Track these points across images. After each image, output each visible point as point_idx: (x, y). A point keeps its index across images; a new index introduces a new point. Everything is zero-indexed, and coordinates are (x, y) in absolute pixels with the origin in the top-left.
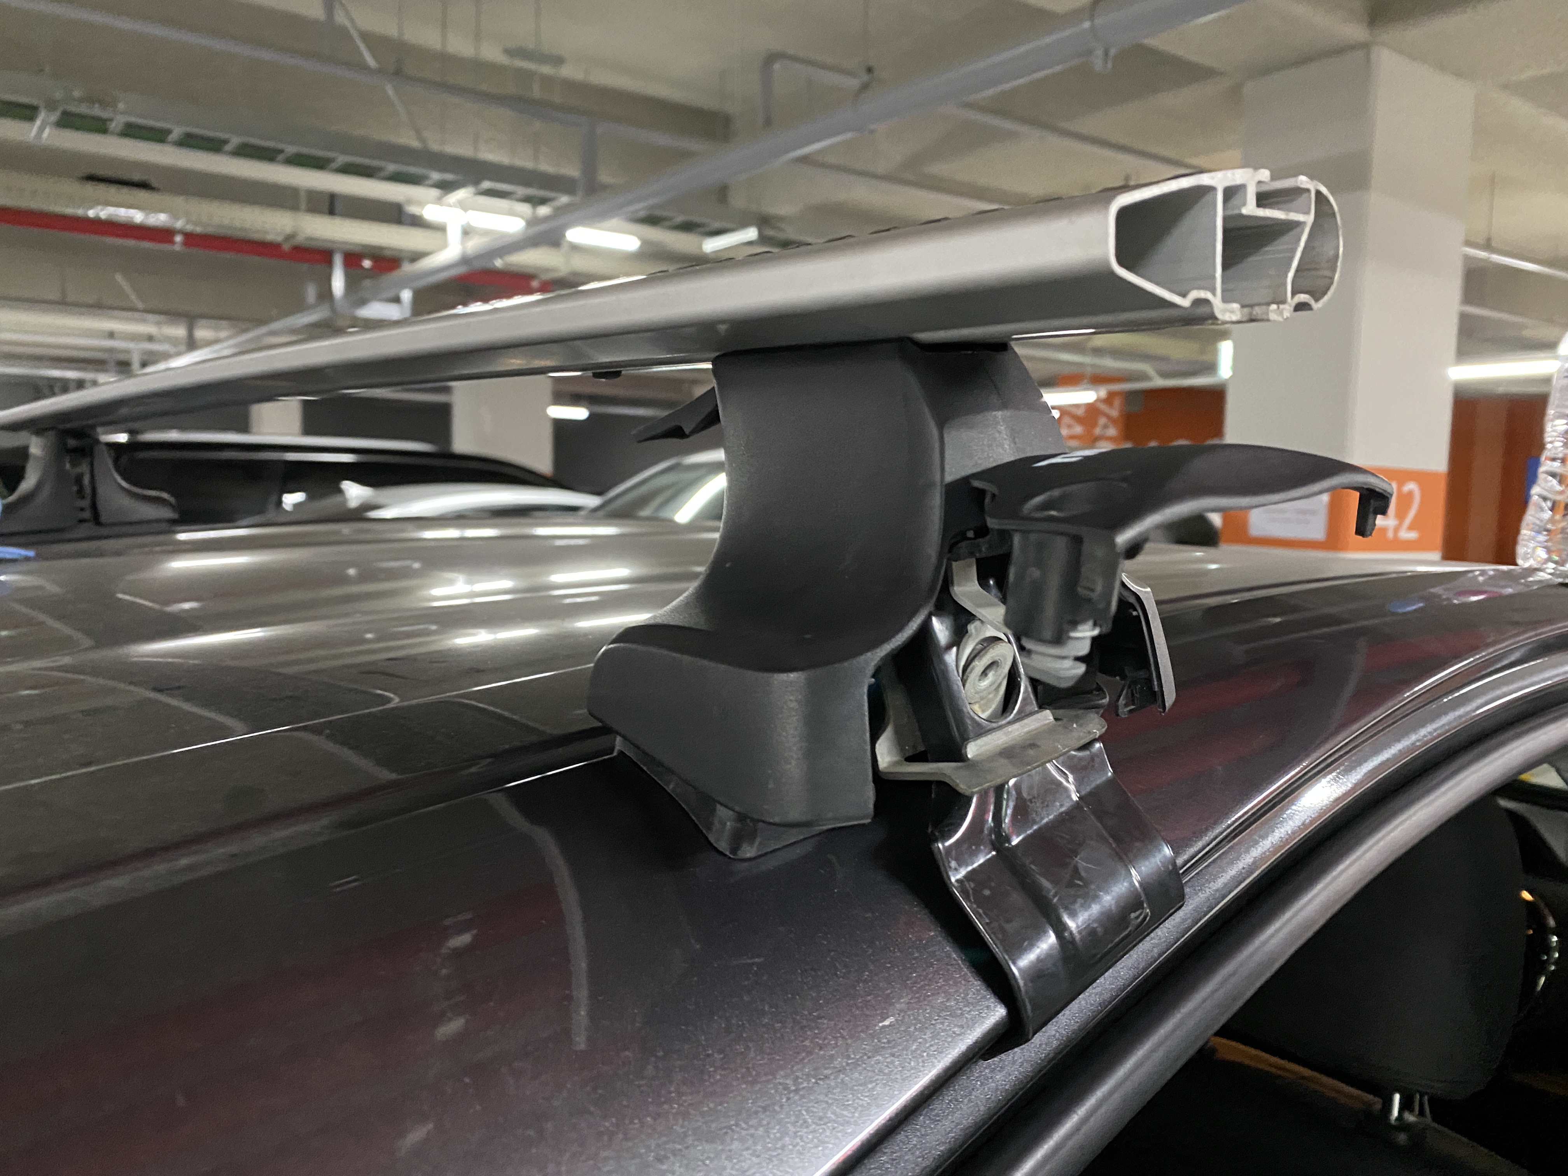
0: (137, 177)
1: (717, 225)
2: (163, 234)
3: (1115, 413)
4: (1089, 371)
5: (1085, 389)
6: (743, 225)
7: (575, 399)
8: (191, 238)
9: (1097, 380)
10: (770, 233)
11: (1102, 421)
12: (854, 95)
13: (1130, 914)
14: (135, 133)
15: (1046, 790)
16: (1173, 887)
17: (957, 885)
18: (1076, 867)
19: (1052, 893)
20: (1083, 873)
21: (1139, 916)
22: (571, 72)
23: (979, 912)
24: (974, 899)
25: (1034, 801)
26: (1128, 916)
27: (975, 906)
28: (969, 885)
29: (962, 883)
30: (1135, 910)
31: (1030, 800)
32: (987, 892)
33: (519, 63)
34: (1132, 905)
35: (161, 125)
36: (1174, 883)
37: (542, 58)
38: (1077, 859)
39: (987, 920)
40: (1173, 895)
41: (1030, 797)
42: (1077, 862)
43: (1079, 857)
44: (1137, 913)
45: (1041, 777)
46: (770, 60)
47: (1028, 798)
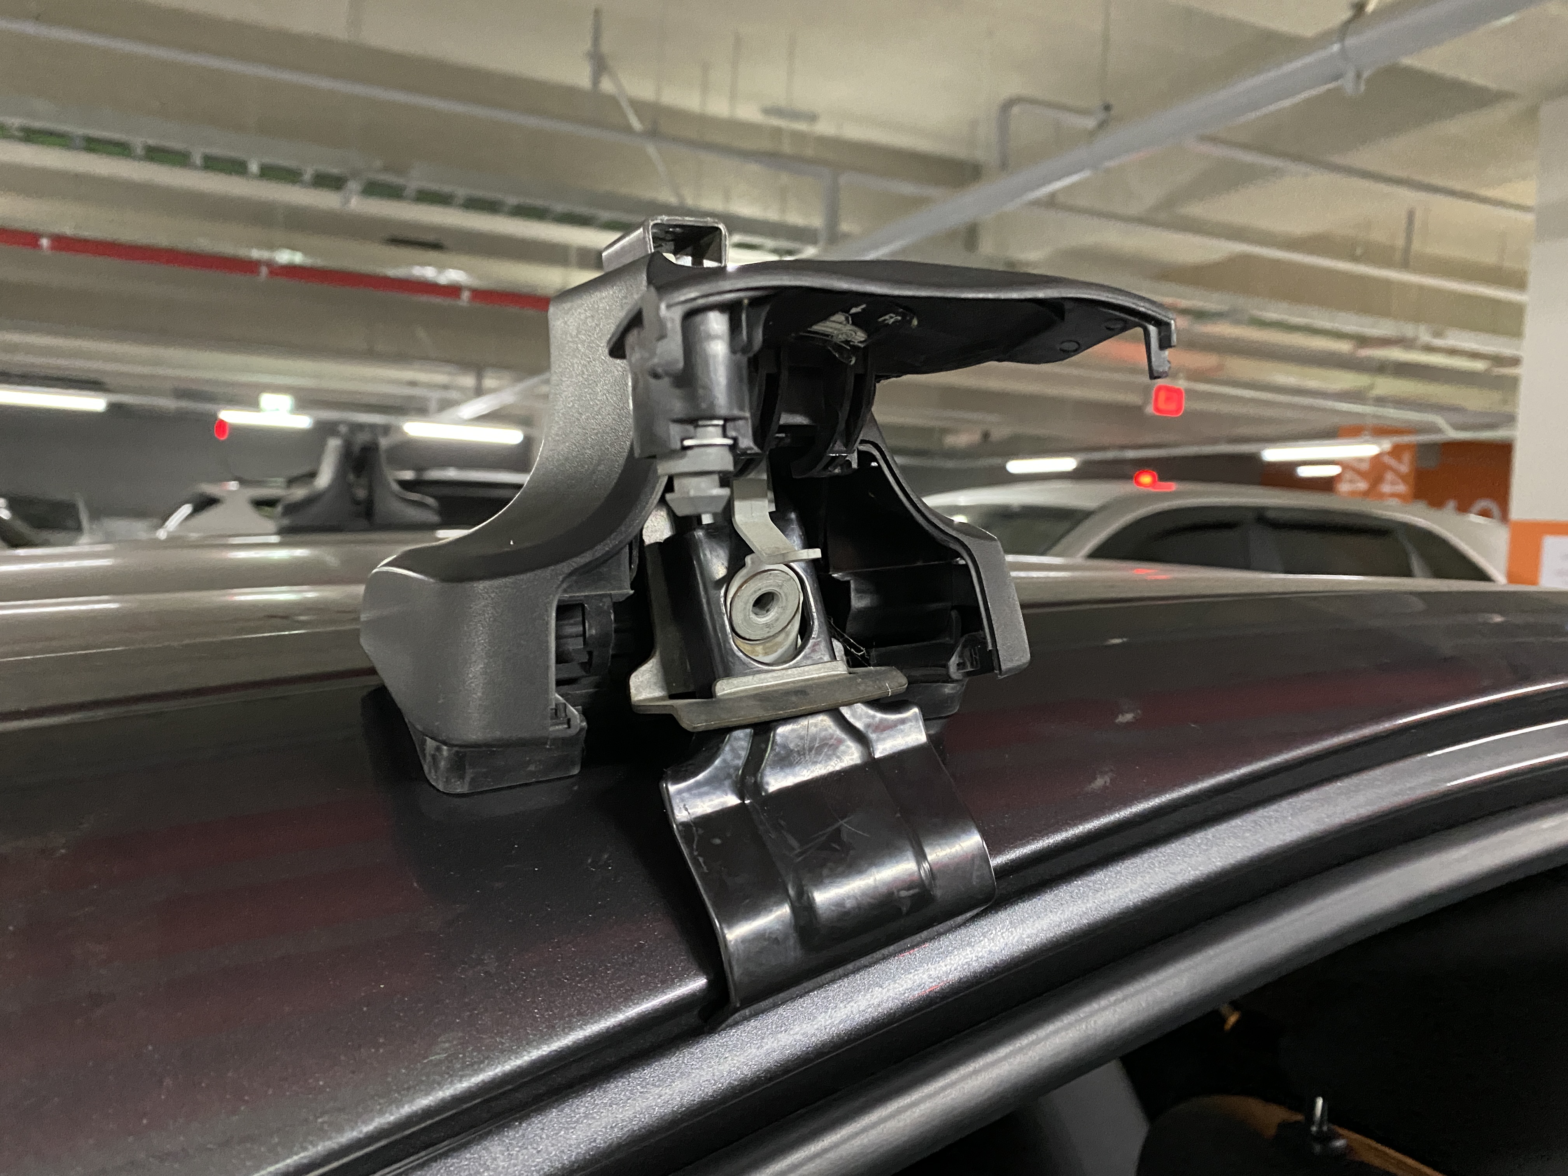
0: (431, 238)
2: (453, 290)
3: (1404, 468)
4: (1370, 422)
5: (1366, 442)
8: (479, 294)
9: (1380, 431)
11: (1389, 476)
12: (1092, 134)
13: (899, 891)
14: (426, 197)
15: (824, 744)
16: (975, 874)
17: (680, 828)
18: (838, 830)
19: (796, 852)
20: (845, 837)
21: (913, 895)
22: (824, 128)
23: (698, 860)
24: (697, 846)
25: (804, 754)
26: (896, 893)
27: (696, 853)
28: (697, 831)
29: (686, 825)
30: (909, 888)
31: (798, 752)
32: (718, 841)
33: (775, 122)
34: (904, 881)
35: (446, 189)
36: (978, 870)
37: (795, 115)
38: (841, 822)
39: (705, 870)
40: (974, 883)
41: (799, 748)
42: (842, 825)
43: (845, 820)
44: (912, 892)
45: (818, 729)
46: (1007, 105)
47: (796, 750)
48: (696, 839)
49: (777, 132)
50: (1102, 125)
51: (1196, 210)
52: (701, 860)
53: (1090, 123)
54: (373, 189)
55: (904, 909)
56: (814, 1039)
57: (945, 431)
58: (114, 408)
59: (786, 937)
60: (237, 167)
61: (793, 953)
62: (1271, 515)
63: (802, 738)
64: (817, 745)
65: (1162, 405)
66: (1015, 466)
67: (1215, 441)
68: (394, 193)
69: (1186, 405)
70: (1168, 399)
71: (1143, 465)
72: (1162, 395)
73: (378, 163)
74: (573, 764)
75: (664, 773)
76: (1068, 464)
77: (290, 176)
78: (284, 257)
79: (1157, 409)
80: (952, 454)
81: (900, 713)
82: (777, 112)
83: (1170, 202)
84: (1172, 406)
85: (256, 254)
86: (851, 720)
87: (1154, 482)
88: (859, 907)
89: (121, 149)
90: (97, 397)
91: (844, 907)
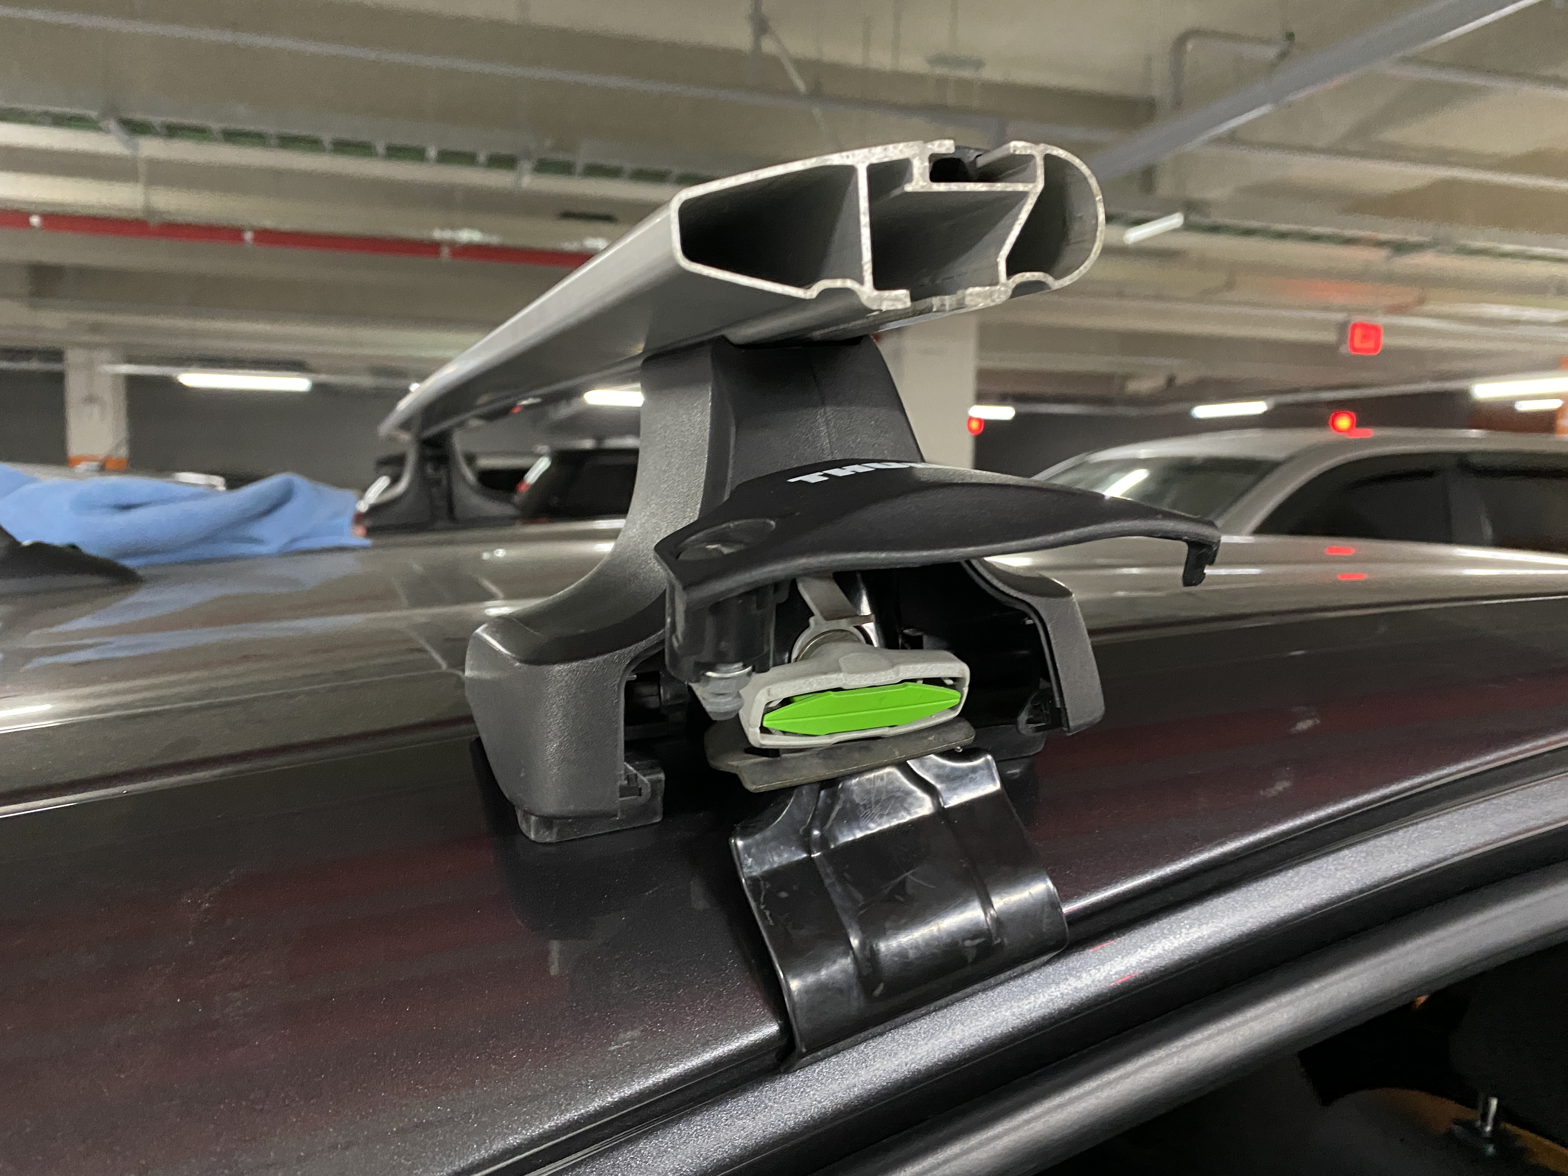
0: (602, 210)
1: (1137, 214)
6: (1167, 212)
7: (1003, 399)
10: (1195, 218)
12: (1272, 67)
13: (964, 940)
14: (594, 171)
15: (890, 797)
16: (1045, 921)
17: (749, 882)
18: (903, 883)
19: (860, 905)
20: (910, 890)
21: (978, 946)
22: (992, 74)
23: (765, 913)
24: (765, 899)
25: (870, 807)
26: (960, 943)
27: (762, 907)
28: (765, 885)
29: (755, 882)
30: (974, 938)
31: (865, 806)
32: (784, 895)
33: (939, 71)
34: (969, 931)
35: (614, 163)
36: (1048, 917)
37: (960, 62)
38: (908, 874)
39: (771, 923)
40: (1044, 930)
41: (865, 802)
42: (907, 877)
43: (911, 872)
44: (977, 941)
45: (885, 782)
46: (1182, 40)
47: (862, 803)
48: (763, 894)
49: (942, 82)
50: (1283, 55)
51: (1392, 135)
52: (768, 913)
53: (1271, 53)
54: (544, 167)
55: (970, 960)
56: (894, 1075)
57: (1126, 377)
58: (318, 387)
59: (850, 988)
60: (417, 154)
61: (855, 1003)
62: (1474, 460)
63: (868, 792)
64: (883, 798)
65: (1358, 344)
66: (1202, 412)
67: (1419, 380)
68: (565, 169)
69: (1386, 341)
70: (1365, 337)
71: (1341, 406)
72: (1358, 333)
73: (548, 143)
74: (655, 814)
75: (734, 828)
76: (1258, 407)
77: (467, 159)
78: (467, 236)
79: (1354, 349)
80: (1135, 400)
81: (971, 761)
82: (940, 60)
83: (1362, 130)
84: (1370, 344)
85: (438, 234)
86: (920, 773)
87: (1352, 427)
88: (922, 957)
89: (311, 144)
90: (301, 377)
91: (907, 958)
